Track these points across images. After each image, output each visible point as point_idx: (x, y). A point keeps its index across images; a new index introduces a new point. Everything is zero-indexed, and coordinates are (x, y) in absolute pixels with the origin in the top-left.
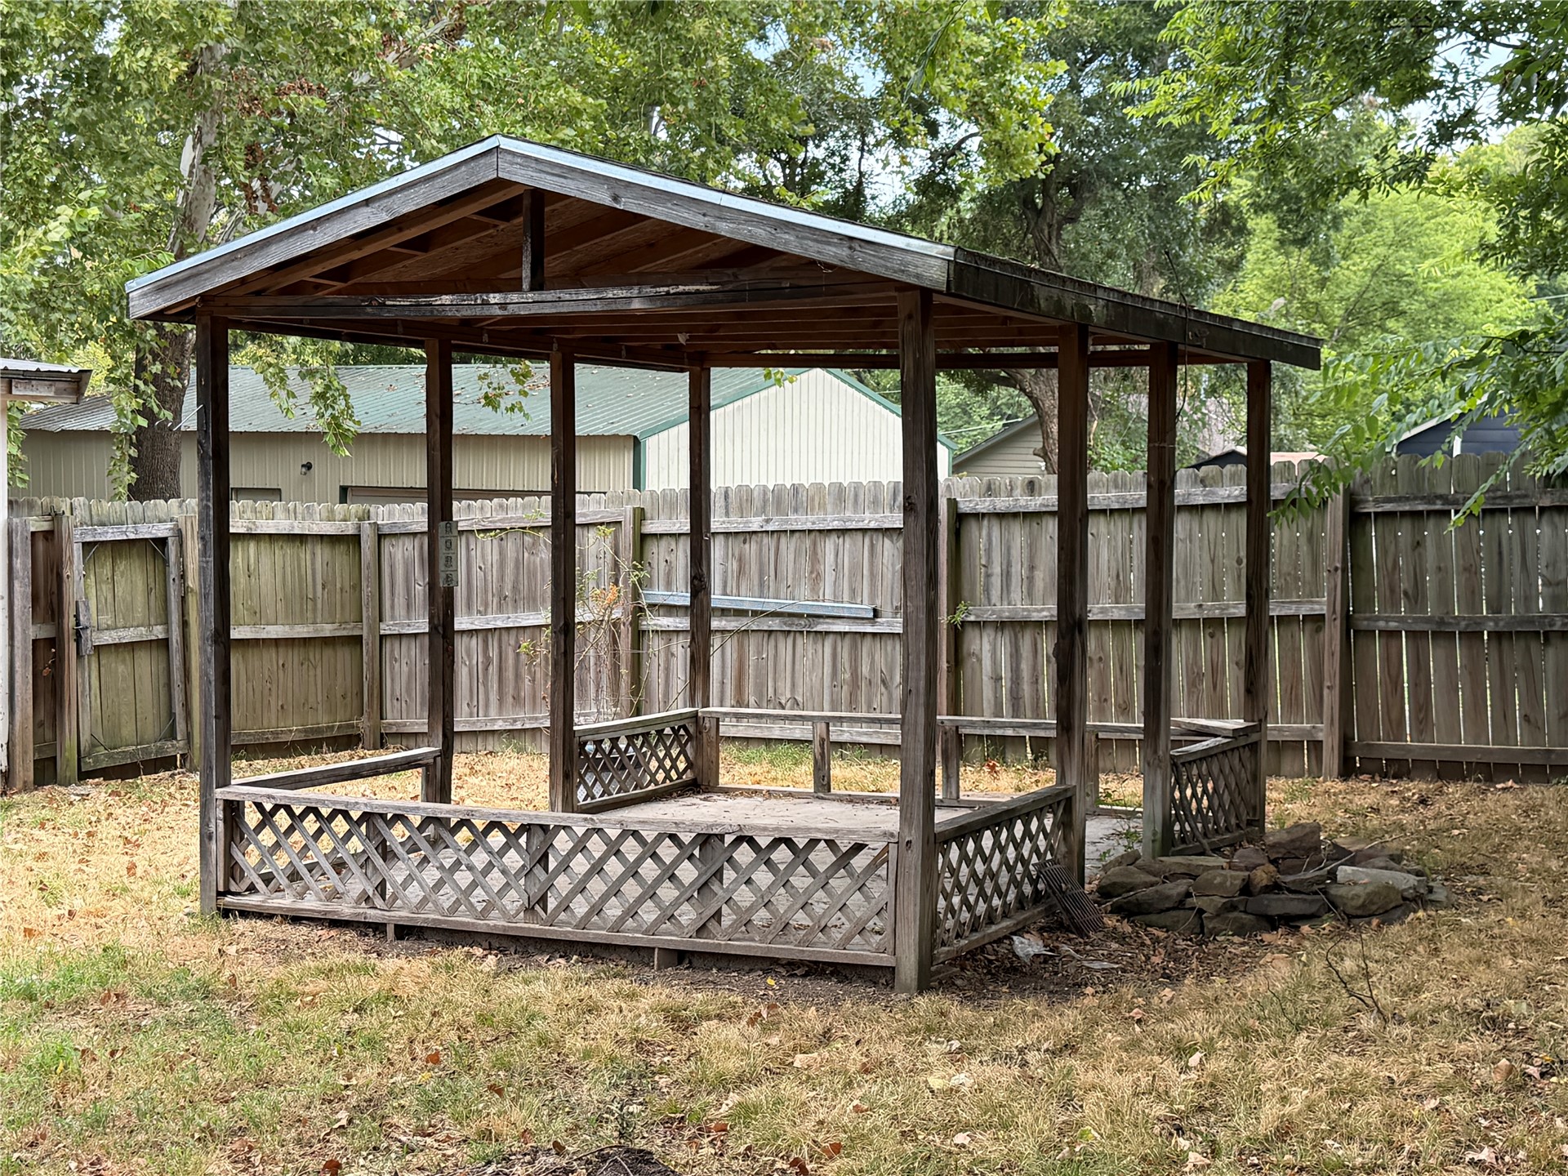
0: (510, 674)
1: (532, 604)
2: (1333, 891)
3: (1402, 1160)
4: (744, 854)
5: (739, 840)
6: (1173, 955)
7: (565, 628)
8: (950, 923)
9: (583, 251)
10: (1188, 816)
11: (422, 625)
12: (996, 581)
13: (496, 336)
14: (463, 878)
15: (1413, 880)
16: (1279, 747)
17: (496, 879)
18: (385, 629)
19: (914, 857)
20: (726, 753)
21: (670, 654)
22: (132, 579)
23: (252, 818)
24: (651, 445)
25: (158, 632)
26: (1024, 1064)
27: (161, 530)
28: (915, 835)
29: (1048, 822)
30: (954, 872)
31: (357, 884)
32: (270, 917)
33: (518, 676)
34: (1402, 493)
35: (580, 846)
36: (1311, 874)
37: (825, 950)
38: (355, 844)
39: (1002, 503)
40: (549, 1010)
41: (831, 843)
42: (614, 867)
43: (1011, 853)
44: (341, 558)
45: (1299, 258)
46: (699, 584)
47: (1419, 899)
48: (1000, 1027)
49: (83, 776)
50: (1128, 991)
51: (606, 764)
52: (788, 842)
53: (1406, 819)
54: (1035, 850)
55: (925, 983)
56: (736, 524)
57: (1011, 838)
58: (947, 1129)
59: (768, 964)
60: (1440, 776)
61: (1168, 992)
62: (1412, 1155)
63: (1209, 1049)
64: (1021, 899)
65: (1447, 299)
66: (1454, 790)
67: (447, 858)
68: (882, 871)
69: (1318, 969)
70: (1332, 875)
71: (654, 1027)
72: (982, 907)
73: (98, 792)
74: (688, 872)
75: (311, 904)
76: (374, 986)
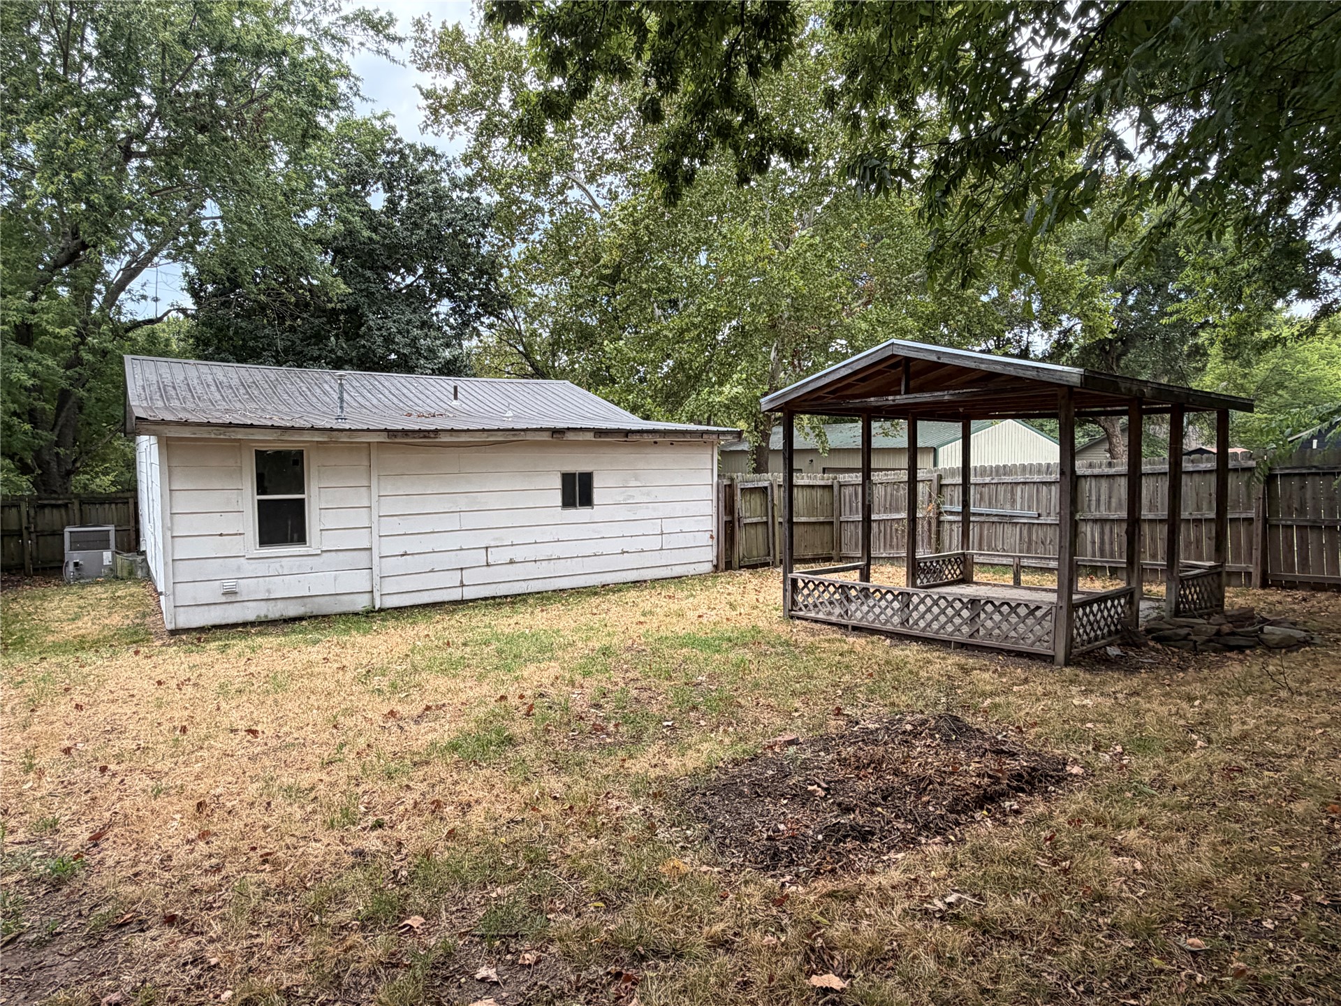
0: (888, 536)
1: (898, 510)
2: (1262, 636)
3: (1306, 754)
4: (989, 608)
5: (987, 603)
6: (1182, 659)
7: (913, 519)
8: (1078, 640)
9: (922, 379)
10: (1187, 601)
11: (859, 517)
12: (1094, 503)
13: (887, 412)
14: (877, 610)
15: (1303, 634)
16: (1229, 574)
17: (890, 612)
18: (842, 519)
19: (1064, 612)
20: (976, 568)
21: (952, 530)
22: (756, 501)
23: (801, 584)
24: (941, 450)
25: (764, 519)
26: (1116, 698)
27: (766, 484)
28: (1064, 604)
29: (1122, 601)
30: (1081, 620)
31: (837, 611)
32: (806, 620)
33: (891, 537)
34: (1294, 464)
35: (922, 601)
36: (1250, 629)
37: (1023, 647)
38: (837, 596)
39: (1097, 471)
40: (912, 661)
41: (1026, 605)
42: (936, 610)
43: (1106, 613)
44: (826, 493)
45: (1233, 366)
46: (966, 504)
47: (1306, 643)
48: (1103, 683)
49: (740, 568)
50: (1162, 673)
51: (928, 571)
52: (1008, 604)
53: (1296, 607)
54: (1116, 612)
55: (1067, 664)
56: (979, 480)
57: (1106, 607)
58: (1083, 721)
59: (999, 651)
60: (1313, 589)
61: (1181, 674)
62: (1310, 752)
63: (1204, 698)
64: (1110, 631)
65: (1309, 380)
66: (1321, 596)
67: (871, 602)
68: (1048, 618)
69: (1256, 670)
70: (1261, 629)
71: (954, 671)
72: (1092, 634)
73: (746, 574)
74: (965, 613)
75: (821, 616)
76: (846, 647)
